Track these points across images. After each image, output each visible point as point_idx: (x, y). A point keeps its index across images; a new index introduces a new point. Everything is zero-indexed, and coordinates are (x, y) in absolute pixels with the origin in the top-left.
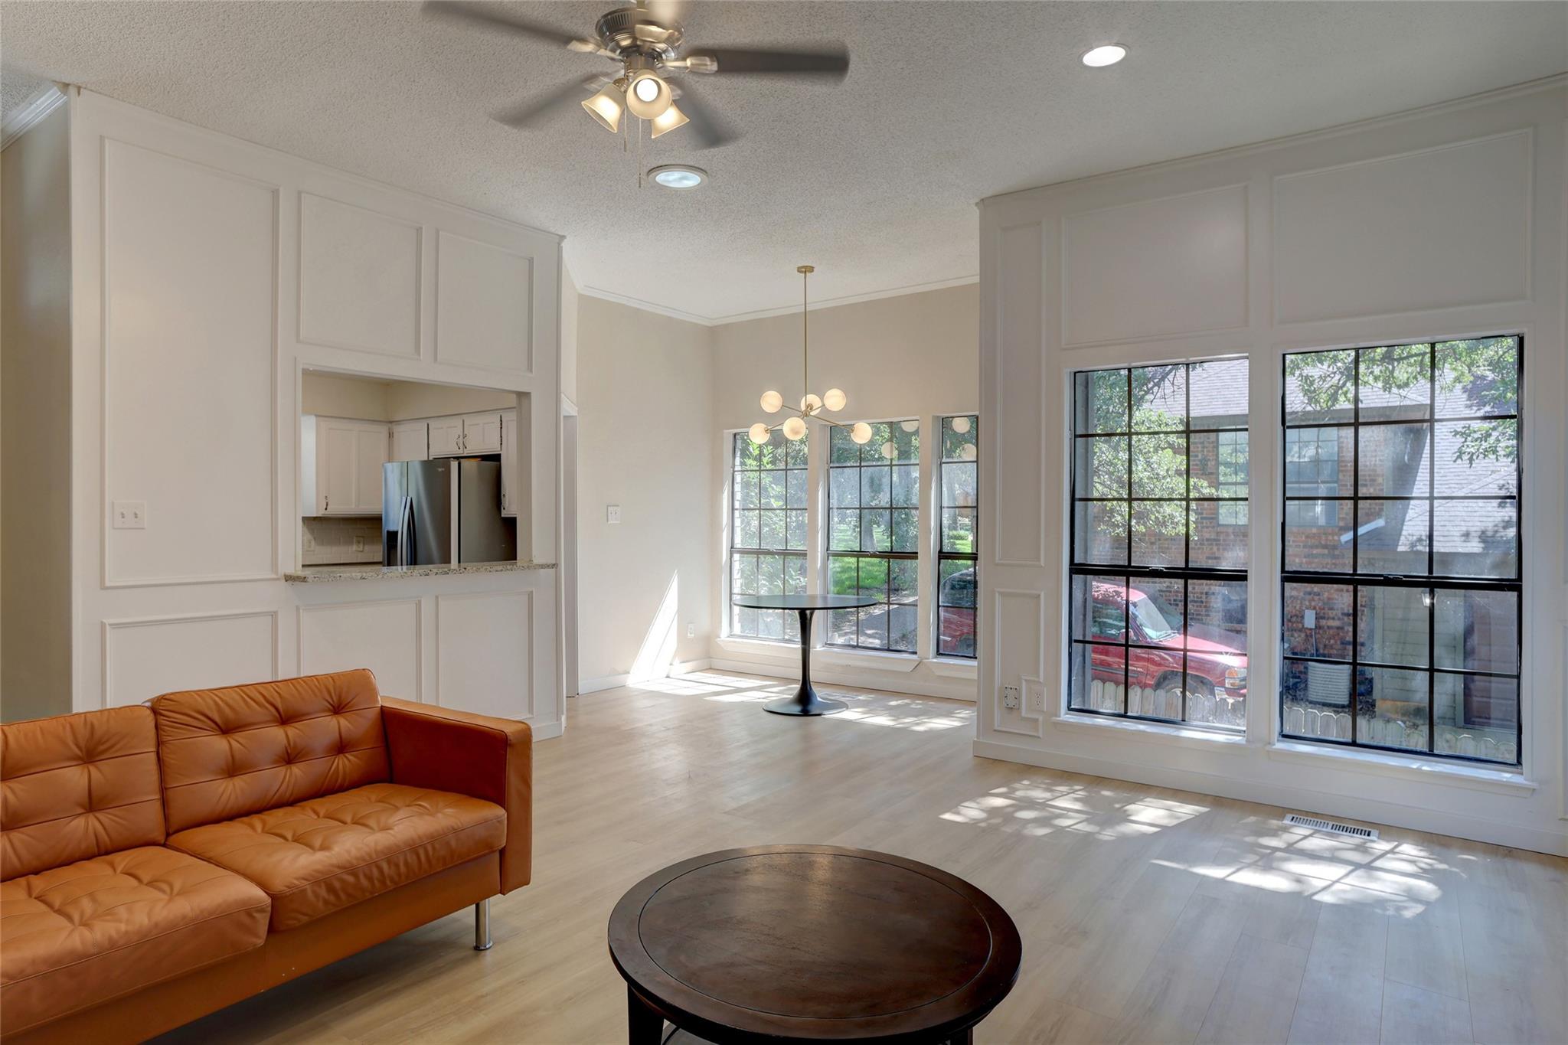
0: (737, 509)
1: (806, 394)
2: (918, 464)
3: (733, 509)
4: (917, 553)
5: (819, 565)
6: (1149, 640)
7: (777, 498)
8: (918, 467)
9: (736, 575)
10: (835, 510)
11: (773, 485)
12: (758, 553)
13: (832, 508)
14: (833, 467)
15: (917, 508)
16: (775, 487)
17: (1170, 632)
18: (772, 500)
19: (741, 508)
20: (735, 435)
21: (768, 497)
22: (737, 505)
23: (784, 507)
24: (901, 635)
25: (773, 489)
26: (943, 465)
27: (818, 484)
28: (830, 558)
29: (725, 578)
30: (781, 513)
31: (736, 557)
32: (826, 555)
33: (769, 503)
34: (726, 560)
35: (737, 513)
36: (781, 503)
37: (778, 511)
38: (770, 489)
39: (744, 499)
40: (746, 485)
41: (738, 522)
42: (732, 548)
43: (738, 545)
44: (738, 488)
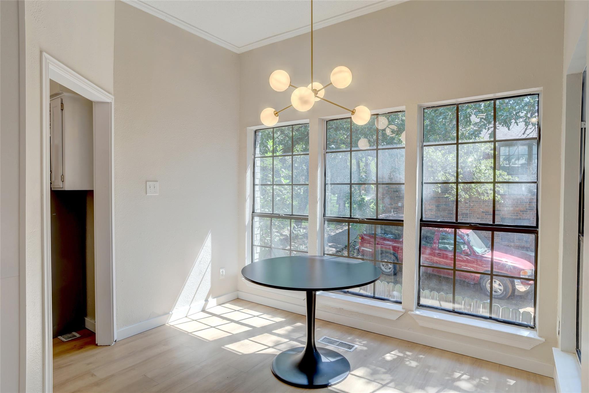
0: (257, 185)
1: (312, 82)
2: (404, 148)
3: (254, 185)
4: (403, 221)
5: (318, 228)
6: (477, 254)
7: (285, 178)
8: (404, 150)
9: (257, 231)
10: (330, 186)
11: (283, 170)
12: (272, 216)
13: (327, 184)
14: (329, 152)
15: (403, 184)
16: (284, 171)
17: (486, 249)
18: (282, 179)
19: (260, 184)
20: (255, 132)
21: (280, 176)
22: (257, 182)
23: (291, 183)
24: (344, 246)
25: (283, 172)
26: (424, 148)
27: (318, 165)
28: (326, 222)
29: (247, 235)
30: (289, 188)
31: (256, 219)
32: (323, 220)
33: (280, 181)
34: (249, 221)
35: (257, 188)
36: (288, 181)
37: (286, 186)
38: (281, 172)
39: (262, 179)
40: (264, 169)
41: (258, 194)
42: (253, 212)
43: (258, 210)
44: (258, 170)
